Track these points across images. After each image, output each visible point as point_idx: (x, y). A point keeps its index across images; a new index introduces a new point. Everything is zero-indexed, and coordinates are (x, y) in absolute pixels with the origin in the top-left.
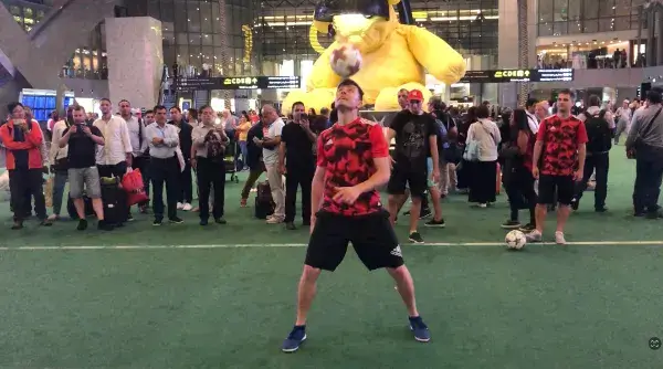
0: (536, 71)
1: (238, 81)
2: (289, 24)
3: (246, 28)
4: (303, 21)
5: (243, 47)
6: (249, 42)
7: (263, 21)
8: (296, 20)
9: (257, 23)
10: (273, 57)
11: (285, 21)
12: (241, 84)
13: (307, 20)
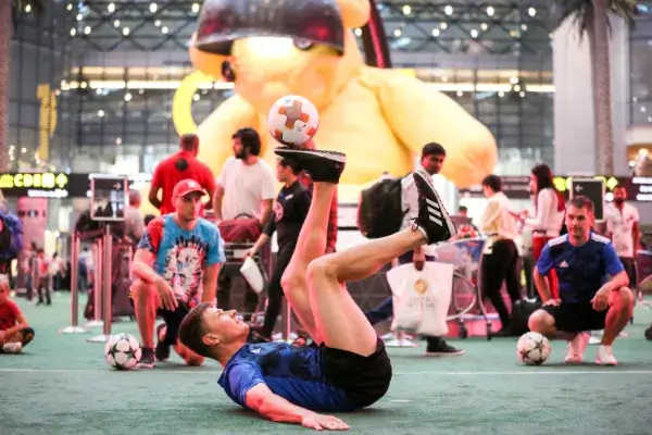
0: (630, 180)
1: (28, 181)
2: (132, 85)
3: (43, 91)
4: (161, 78)
5: (36, 128)
6: (48, 118)
7: (81, 78)
8: (147, 78)
9: (69, 80)
10: (96, 150)
11: (126, 78)
12: (32, 188)
13: (169, 78)
